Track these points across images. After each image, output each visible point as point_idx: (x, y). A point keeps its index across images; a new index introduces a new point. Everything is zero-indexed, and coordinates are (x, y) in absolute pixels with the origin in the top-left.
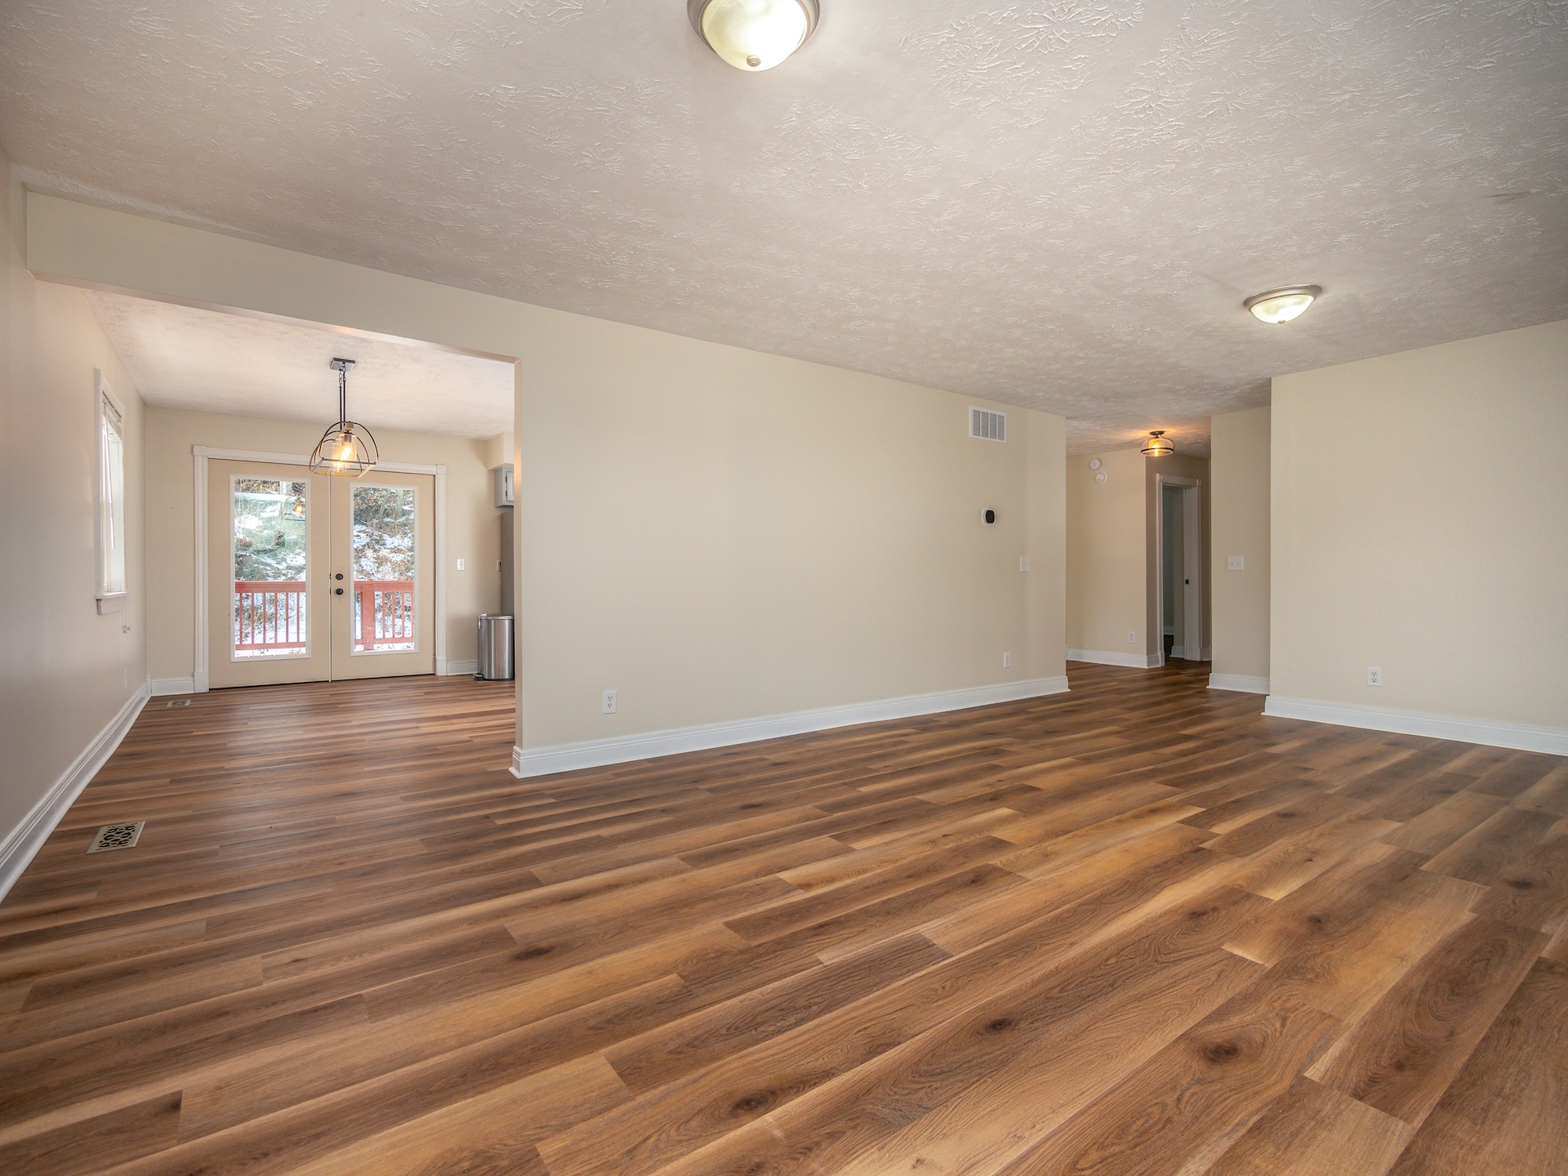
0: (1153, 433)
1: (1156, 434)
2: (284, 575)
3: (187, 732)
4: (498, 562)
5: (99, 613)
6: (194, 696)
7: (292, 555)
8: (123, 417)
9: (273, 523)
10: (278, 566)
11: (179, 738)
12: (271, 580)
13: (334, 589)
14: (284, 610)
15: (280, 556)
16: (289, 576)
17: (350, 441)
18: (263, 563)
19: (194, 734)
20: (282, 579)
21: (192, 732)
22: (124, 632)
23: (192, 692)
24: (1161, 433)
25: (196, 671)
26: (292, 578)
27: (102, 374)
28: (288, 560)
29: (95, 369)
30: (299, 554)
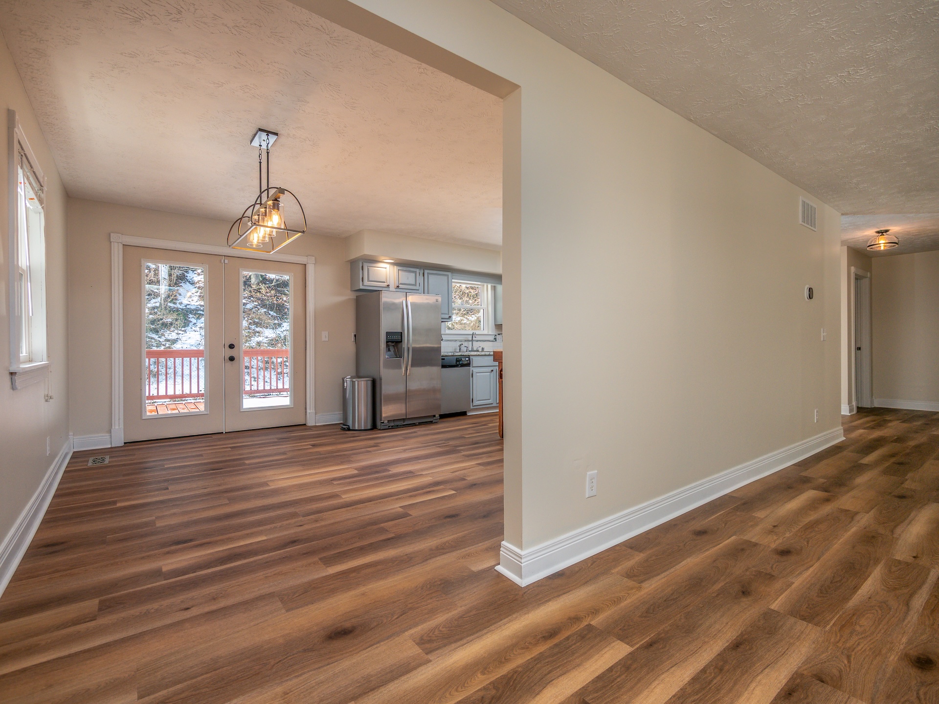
0: (878, 232)
1: (882, 233)
2: (164, 345)
3: (109, 503)
4: (353, 334)
5: (13, 387)
6: (111, 451)
7: (168, 332)
8: (45, 189)
9: (156, 310)
10: (159, 339)
11: (104, 512)
12: (155, 348)
13: (227, 358)
14: (165, 369)
15: (160, 333)
16: (167, 345)
17: (278, 209)
18: (149, 338)
19: (119, 505)
20: (162, 348)
21: (115, 503)
22: (47, 401)
23: (110, 446)
24: (887, 231)
25: (113, 428)
26: (169, 347)
27: (17, 114)
28: (166, 335)
29: (9, 110)
30: (173, 331)
